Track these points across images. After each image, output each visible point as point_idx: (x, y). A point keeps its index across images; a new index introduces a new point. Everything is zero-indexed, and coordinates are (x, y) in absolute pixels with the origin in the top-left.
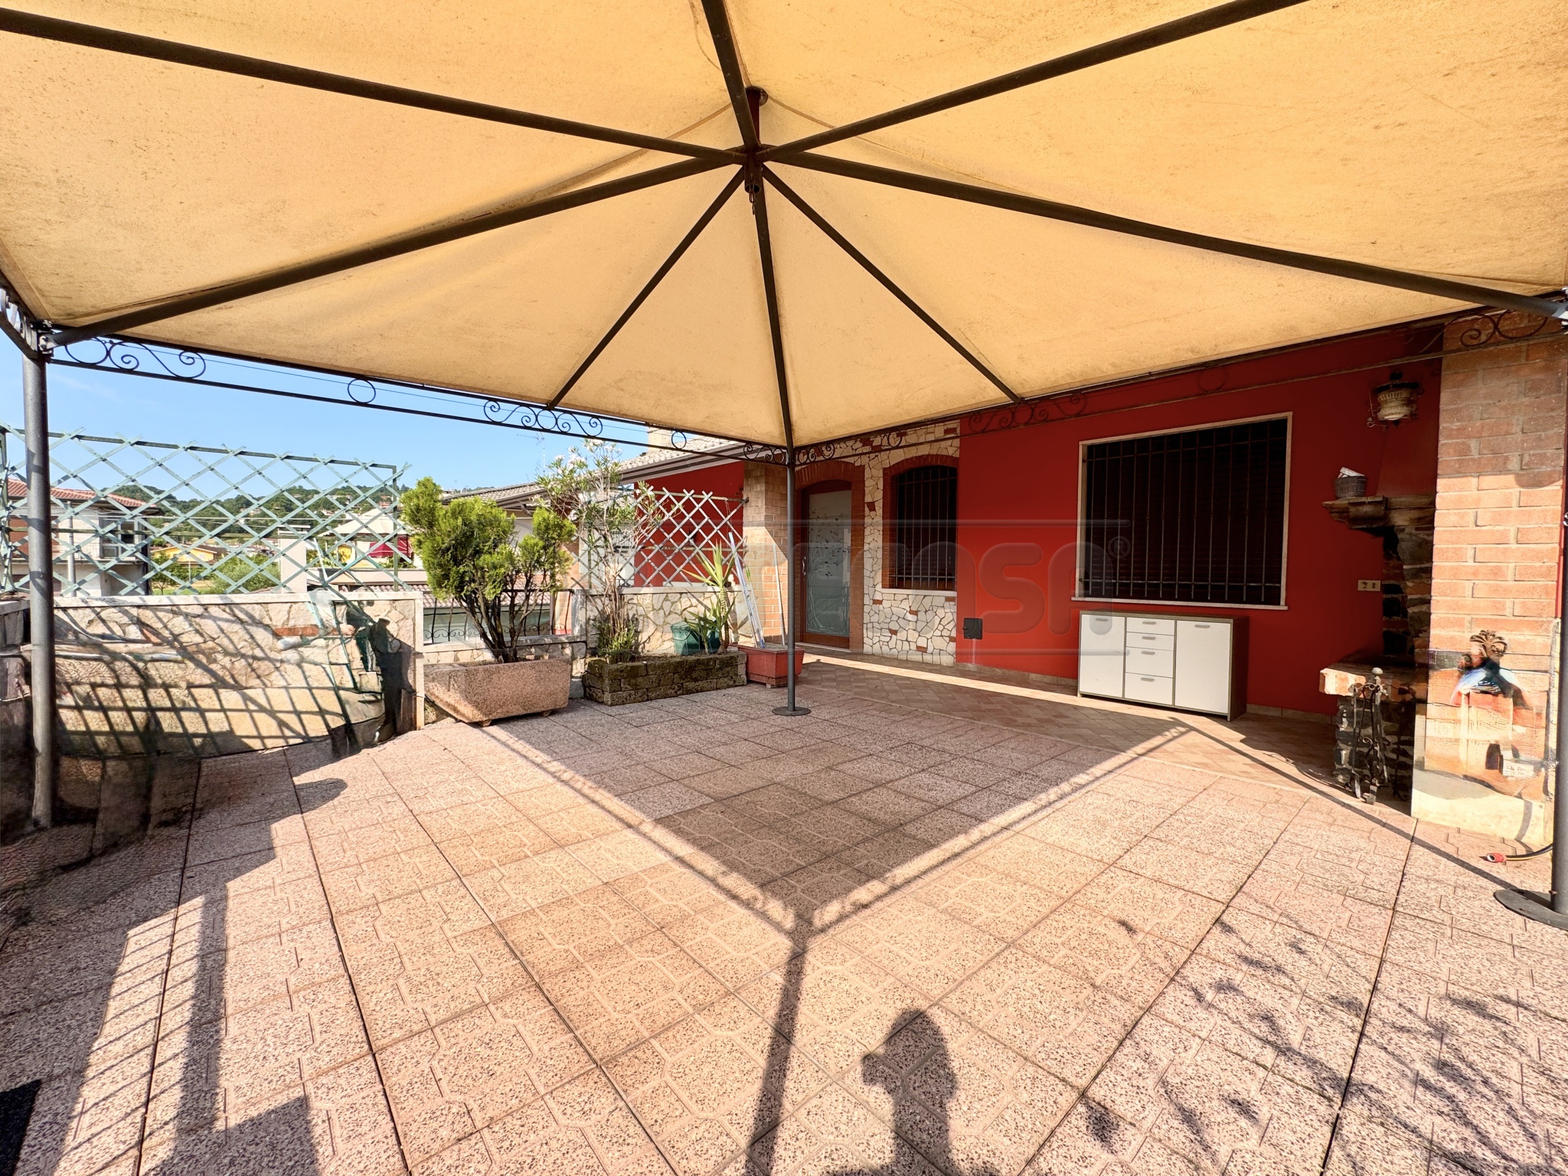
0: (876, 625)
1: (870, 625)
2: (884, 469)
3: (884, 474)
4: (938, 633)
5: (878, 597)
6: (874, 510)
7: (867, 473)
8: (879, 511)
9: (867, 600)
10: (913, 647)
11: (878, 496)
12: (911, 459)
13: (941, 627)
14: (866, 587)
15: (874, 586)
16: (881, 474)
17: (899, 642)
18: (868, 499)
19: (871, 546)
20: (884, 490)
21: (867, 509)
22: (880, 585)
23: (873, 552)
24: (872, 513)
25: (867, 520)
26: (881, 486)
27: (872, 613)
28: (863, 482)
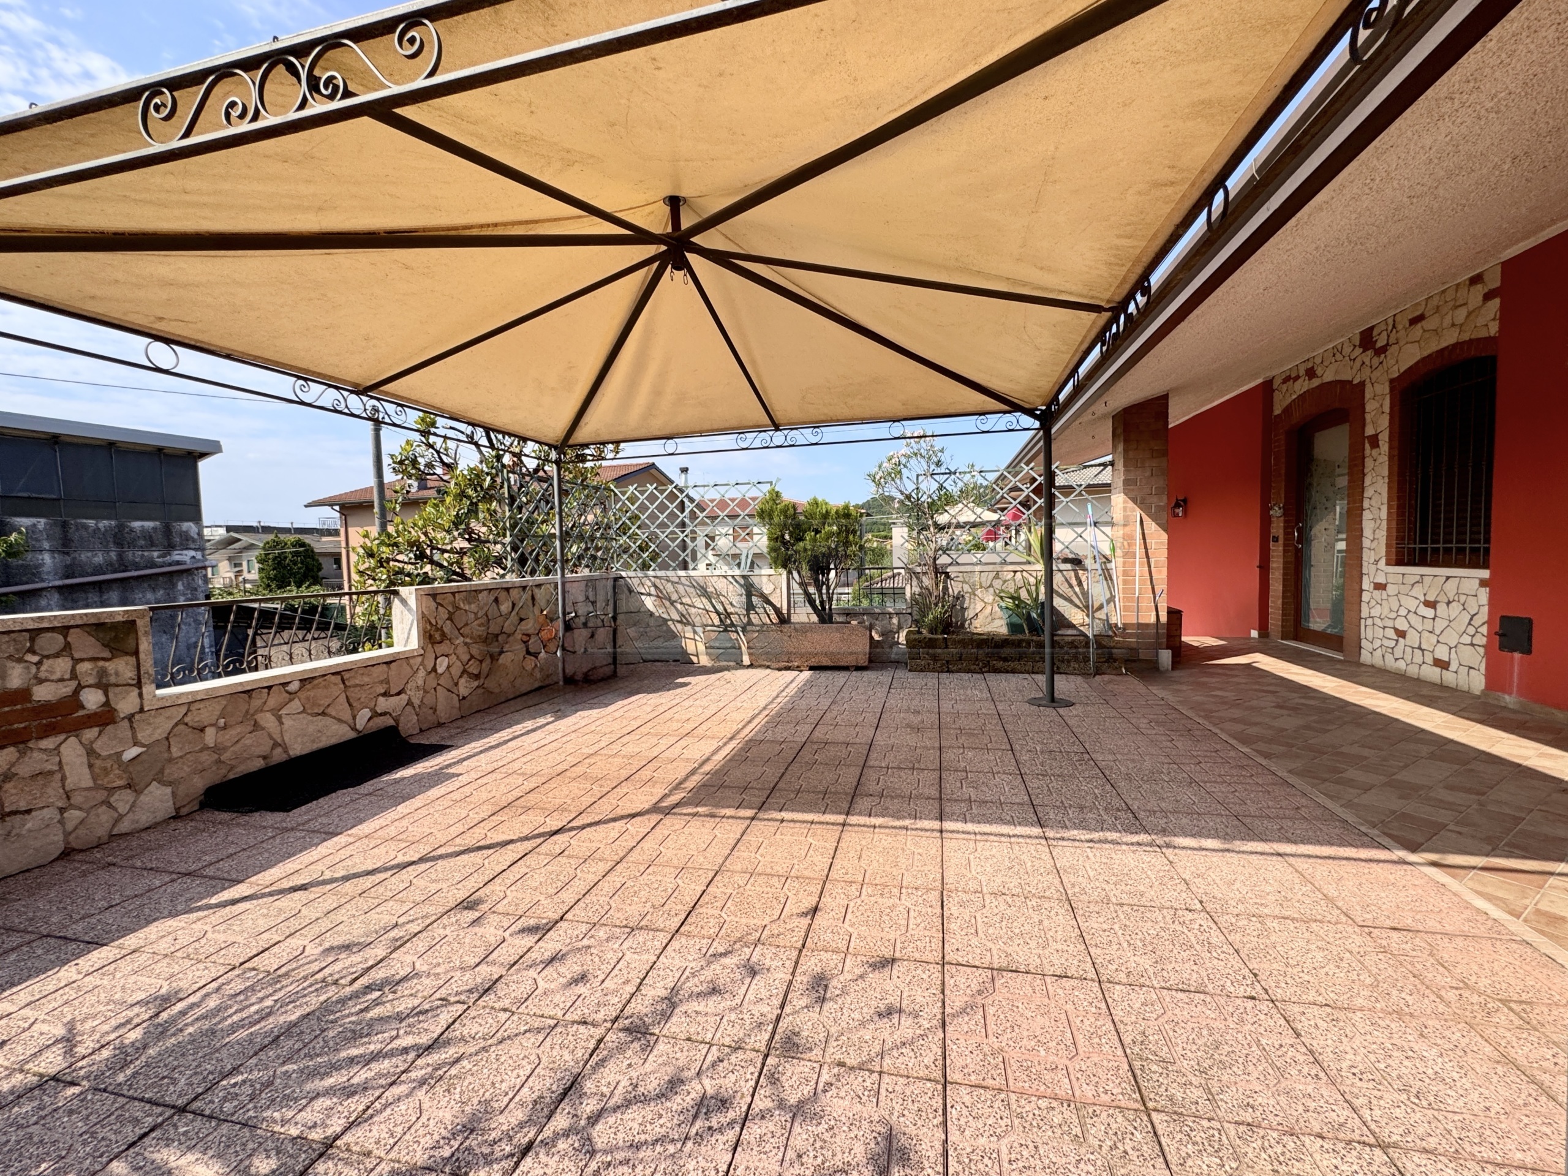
0: (1378, 621)
1: (1369, 622)
2: (1392, 381)
3: (1392, 390)
4: (1467, 639)
5: (1381, 579)
6: (1378, 446)
7: (1368, 393)
8: (1384, 447)
9: (1366, 584)
10: (1429, 659)
11: (1384, 422)
12: (1430, 356)
13: (1471, 630)
14: (1365, 564)
15: (1377, 562)
16: (1387, 390)
17: (1409, 650)
18: (1369, 431)
19: (1373, 502)
20: (1391, 414)
21: (1367, 446)
22: (1383, 561)
23: (1376, 512)
24: (1375, 452)
25: (1369, 463)
26: (1387, 408)
27: (1373, 603)
28: (1363, 406)
